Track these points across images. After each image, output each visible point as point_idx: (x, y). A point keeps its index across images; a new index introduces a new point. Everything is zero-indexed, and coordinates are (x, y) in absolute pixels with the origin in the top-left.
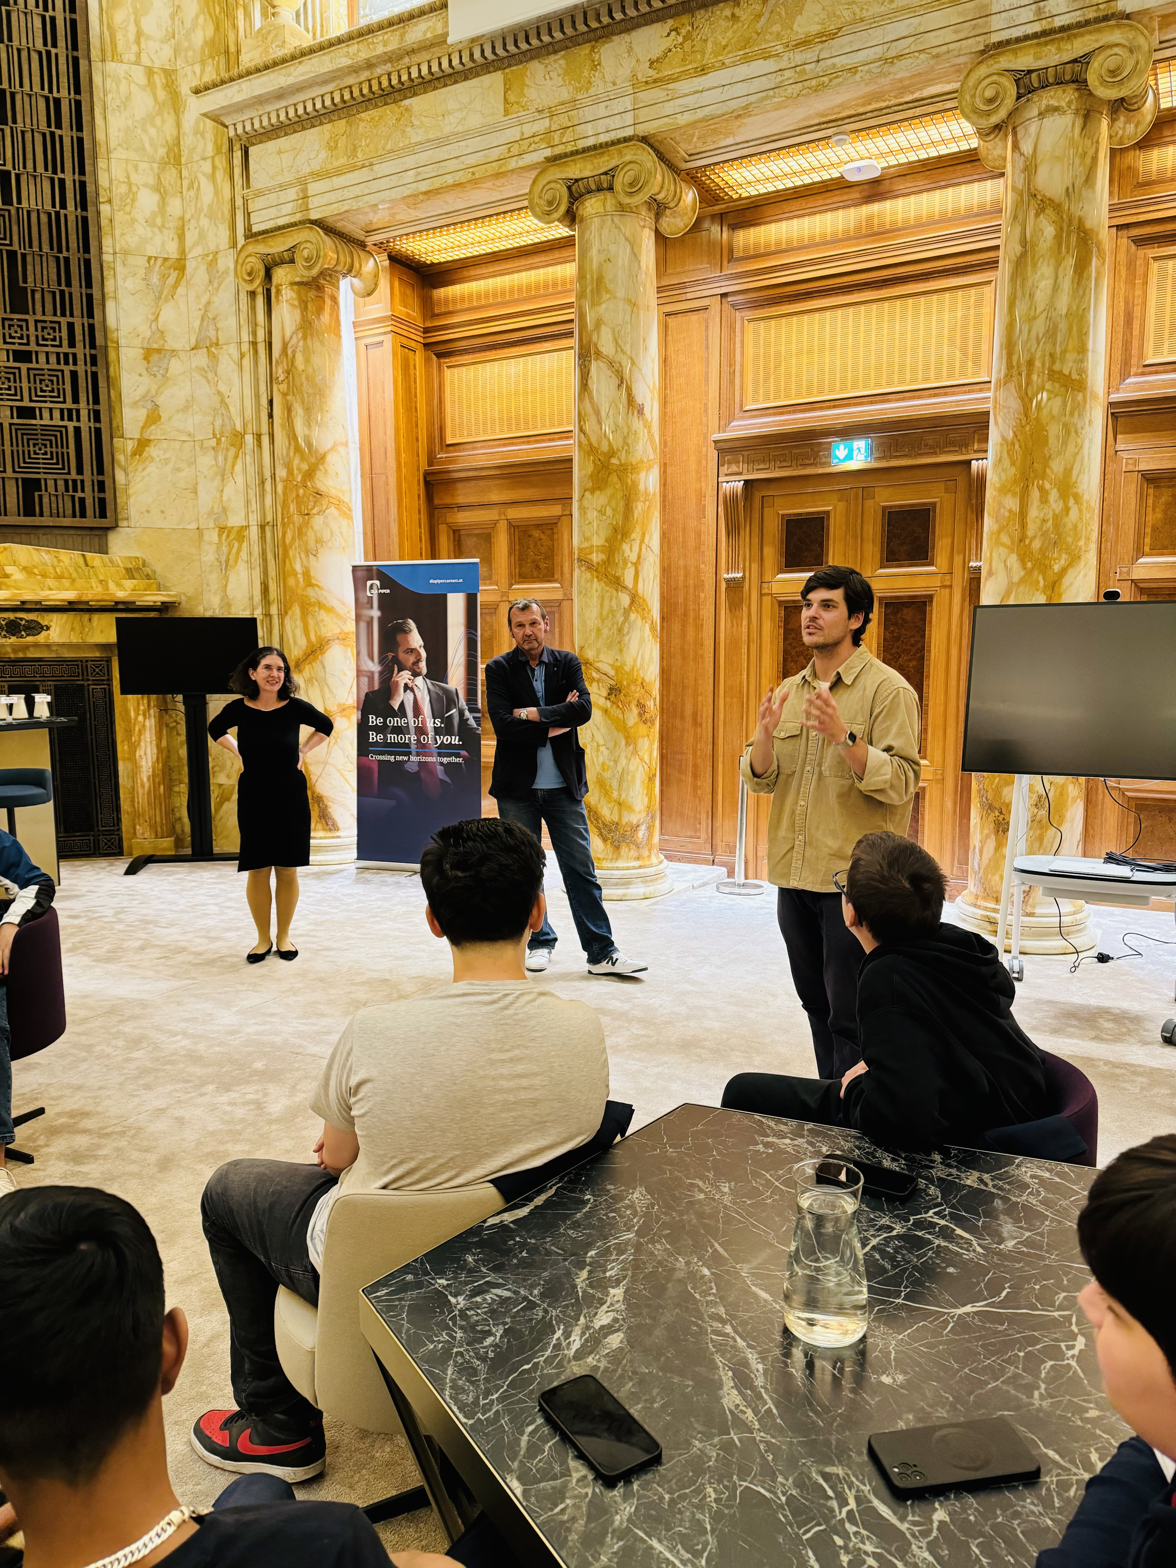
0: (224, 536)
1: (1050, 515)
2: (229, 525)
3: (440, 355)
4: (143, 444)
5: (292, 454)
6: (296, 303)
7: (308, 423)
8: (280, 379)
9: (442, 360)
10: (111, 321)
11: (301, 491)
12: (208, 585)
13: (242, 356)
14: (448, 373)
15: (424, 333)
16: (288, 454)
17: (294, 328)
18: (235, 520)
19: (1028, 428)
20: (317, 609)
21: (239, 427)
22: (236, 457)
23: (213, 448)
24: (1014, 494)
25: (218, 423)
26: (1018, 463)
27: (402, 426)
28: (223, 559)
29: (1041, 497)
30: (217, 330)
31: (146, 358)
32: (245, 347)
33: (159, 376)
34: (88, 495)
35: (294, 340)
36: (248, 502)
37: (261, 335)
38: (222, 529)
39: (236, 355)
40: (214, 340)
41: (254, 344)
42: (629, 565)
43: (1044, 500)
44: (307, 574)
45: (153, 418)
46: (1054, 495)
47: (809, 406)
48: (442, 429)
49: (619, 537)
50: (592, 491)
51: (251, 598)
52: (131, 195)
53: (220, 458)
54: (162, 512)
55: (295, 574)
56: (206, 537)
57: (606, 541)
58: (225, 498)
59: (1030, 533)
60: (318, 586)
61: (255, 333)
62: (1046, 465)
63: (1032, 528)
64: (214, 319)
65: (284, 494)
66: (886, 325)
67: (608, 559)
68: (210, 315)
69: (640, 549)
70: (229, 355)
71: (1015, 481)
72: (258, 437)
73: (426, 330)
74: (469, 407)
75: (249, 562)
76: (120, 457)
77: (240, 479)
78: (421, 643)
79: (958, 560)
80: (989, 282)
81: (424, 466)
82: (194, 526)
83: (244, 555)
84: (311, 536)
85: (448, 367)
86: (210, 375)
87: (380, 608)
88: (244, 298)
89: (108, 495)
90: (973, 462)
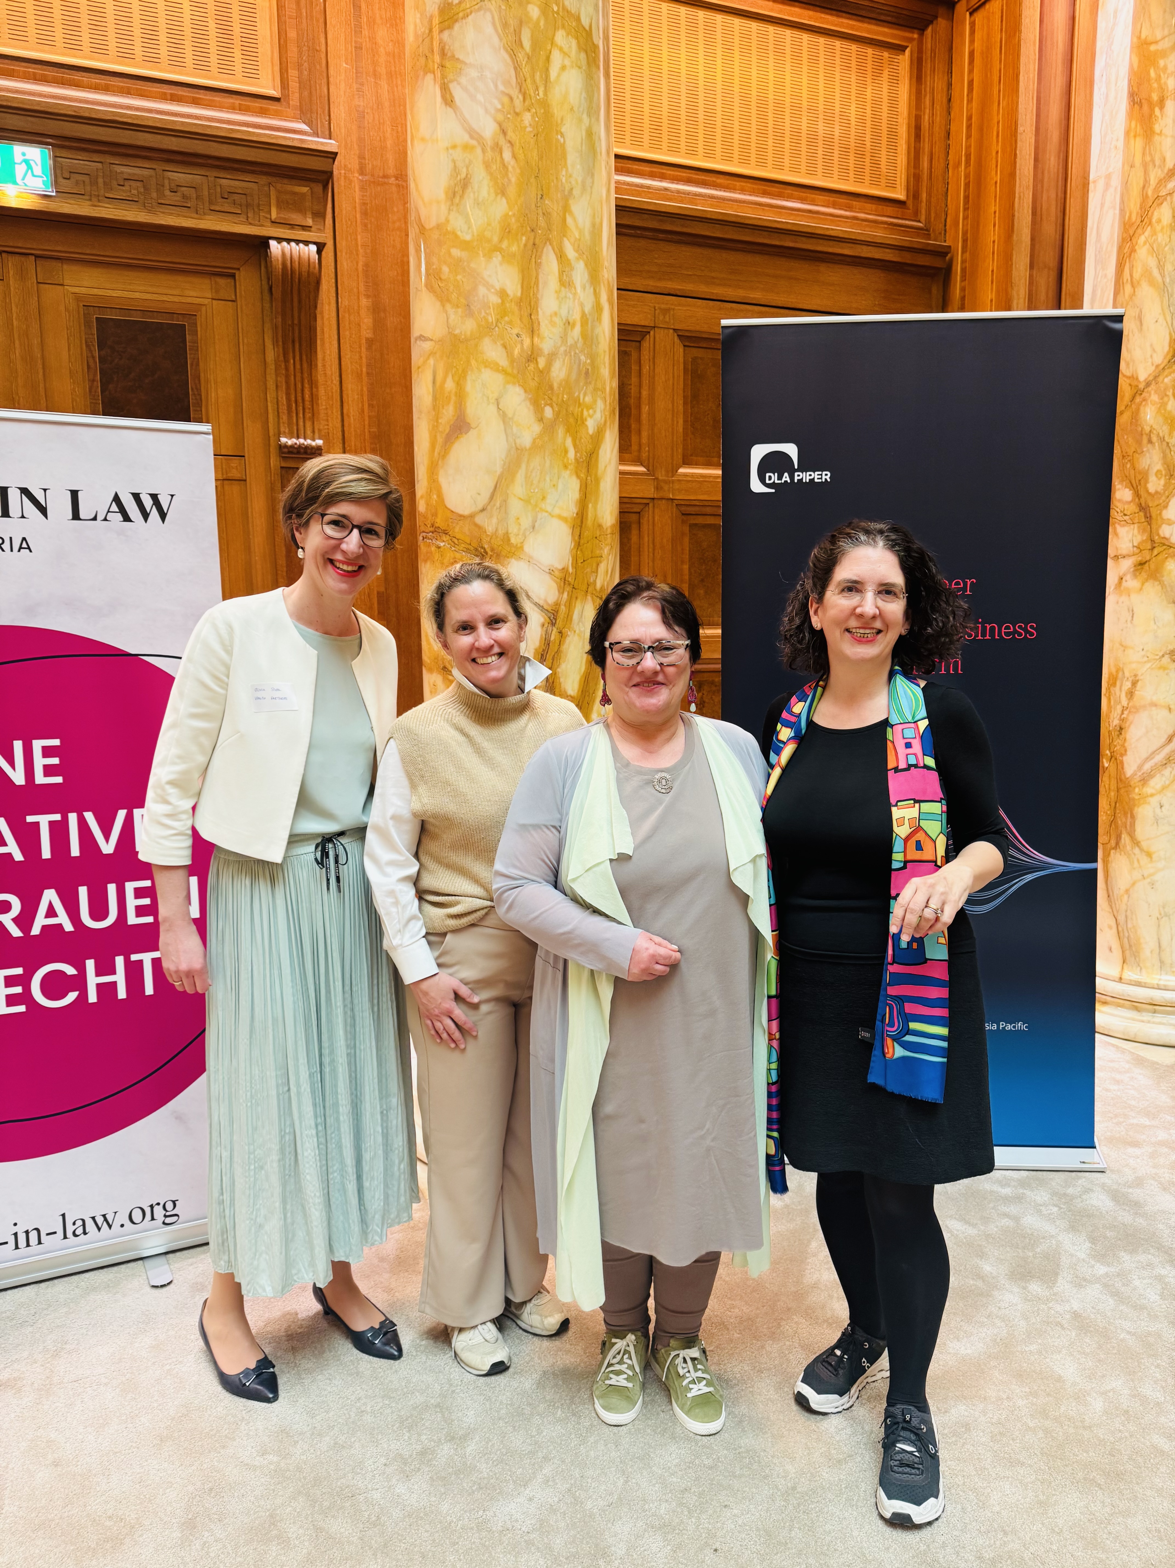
1: (576, 316)
19: (527, 118)
24: (508, 258)
26: (512, 191)
29: (561, 272)
43: (565, 282)
59: (546, 346)
62: (566, 209)
63: (548, 337)
90: (273, 243)
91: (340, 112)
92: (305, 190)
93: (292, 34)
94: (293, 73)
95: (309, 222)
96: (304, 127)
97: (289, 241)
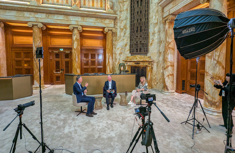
0: (159, 53)
4: (152, 43)
5: (166, 43)
6: (168, 25)
7: (168, 39)
8: (166, 34)
10: (149, 31)
11: (167, 47)
13: (163, 32)
17: (168, 28)
18: (160, 51)
20: (168, 62)
21: (162, 40)
22: (161, 44)
23: (159, 43)
25: (160, 40)
28: (159, 56)
31: (153, 34)
33: (154, 36)
34: (146, 50)
36: (162, 49)
40: (160, 31)
41: (164, 30)
42: (217, 56)
44: (167, 58)
45: (153, 41)
52: (153, 17)
58: (160, 49)
64: (160, 28)
67: (212, 55)
69: (220, 53)
72: (164, 41)
75: (162, 56)
76: (149, 45)
77: (161, 46)
82: (156, 52)
84: (168, 53)
86: (159, 35)
89: (148, 49)
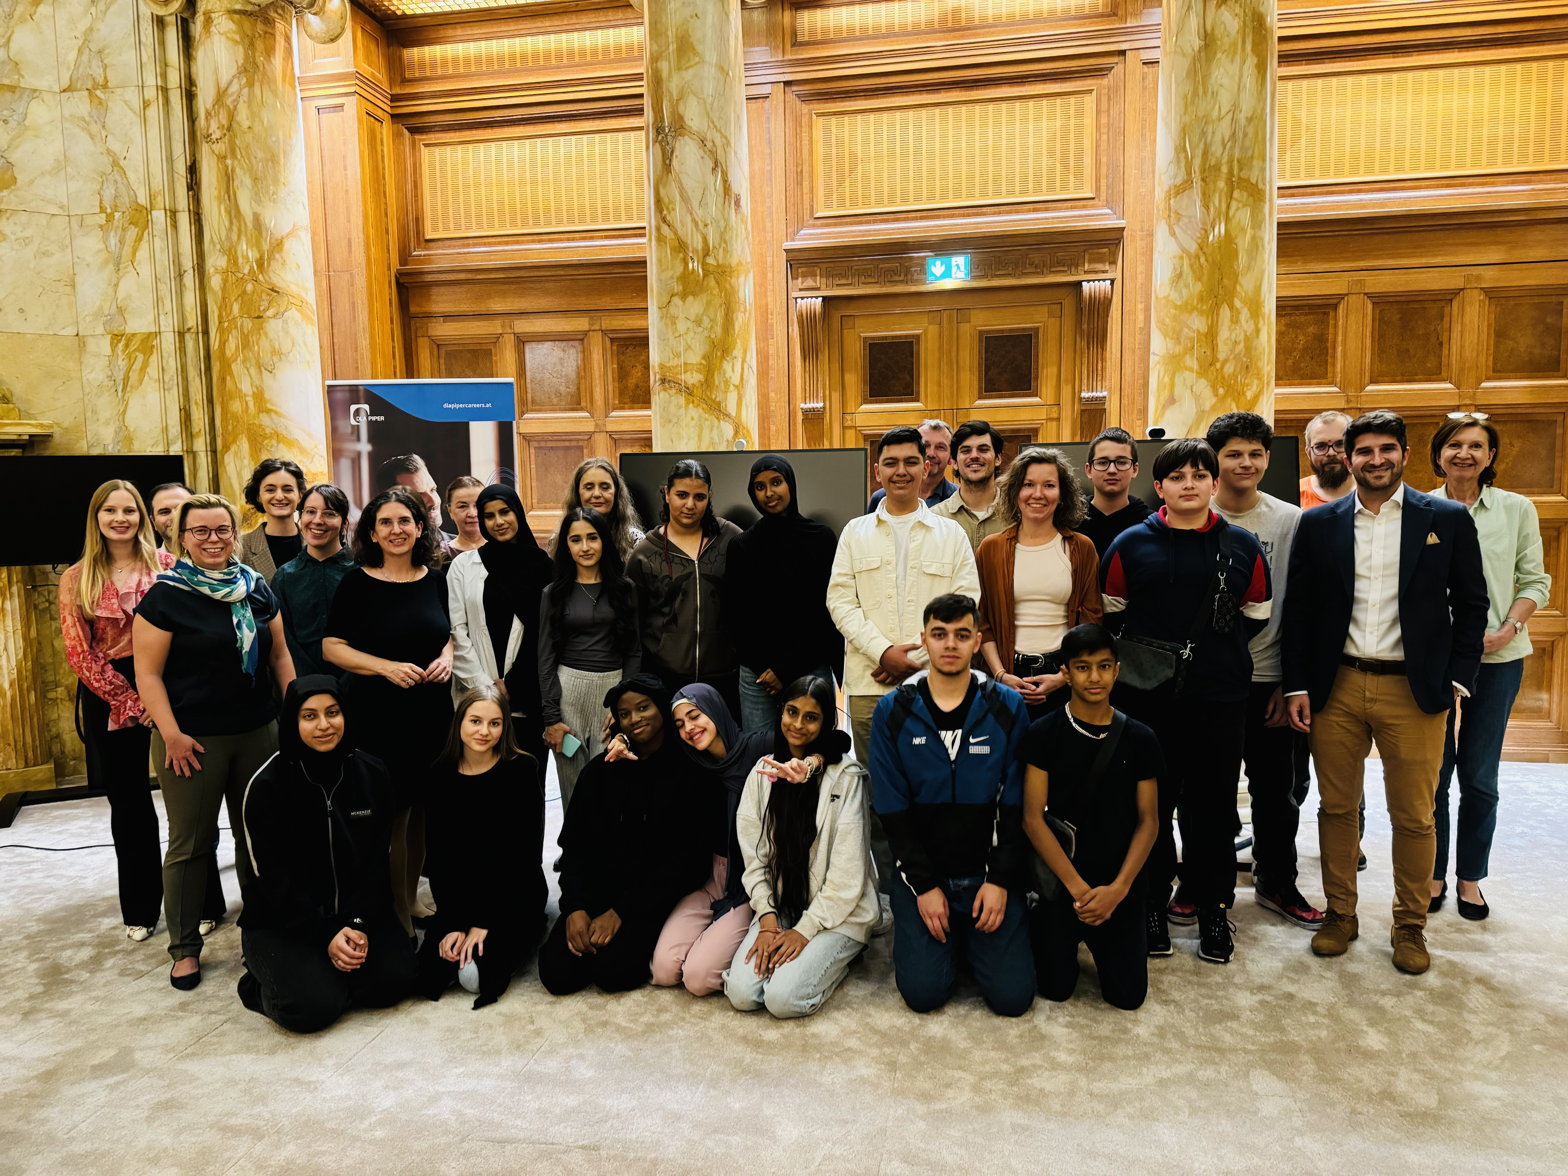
0: (121, 346)
1: (1242, 337)
2: (129, 330)
3: (413, 130)
5: (234, 237)
6: (237, 37)
7: (257, 197)
8: (214, 137)
9: (417, 137)
11: (249, 287)
12: (94, 412)
13: (146, 104)
14: (425, 151)
15: (391, 101)
16: (228, 238)
17: (234, 71)
18: (139, 324)
20: (274, 442)
21: (143, 200)
22: (139, 239)
23: (101, 227)
24: (1202, 313)
25: (109, 193)
26: (1205, 279)
27: (370, 213)
28: (120, 376)
29: (1232, 316)
30: (105, 67)
32: (151, 93)
33: (13, 124)
35: (234, 88)
36: (158, 301)
37: (174, 79)
38: (116, 337)
39: (137, 103)
40: (101, 81)
41: (165, 90)
42: (732, 388)
43: (1235, 320)
44: (259, 396)
46: (1245, 314)
47: (892, 216)
48: (419, 221)
49: (719, 354)
50: (684, 296)
51: (165, 430)
53: (113, 241)
54: (21, 310)
55: (242, 397)
56: (91, 345)
57: (704, 357)
58: (121, 294)
59: (1221, 356)
60: (276, 413)
61: (164, 76)
62: (1236, 281)
63: (1223, 351)
64: (100, 52)
65: (224, 289)
66: (977, 130)
67: (706, 380)
68: (94, 48)
69: (743, 369)
70: (126, 103)
71: (1201, 299)
72: (173, 214)
73: (395, 98)
74: (456, 195)
75: (161, 381)
77: (145, 270)
78: (433, 485)
79: (1066, 391)
80: (1090, 91)
81: (395, 265)
82: (70, 331)
83: (153, 370)
84: (263, 347)
85: (426, 145)
86: (95, 128)
87: (371, 440)
88: (148, 29)
90: (1084, 284)
91: (1130, 199)
92: (1105, 250)
93: (1104, 159)
94: (1103, 182)
95: (1107, 268)
96: (1108, 211)
97: (1094, 281)
